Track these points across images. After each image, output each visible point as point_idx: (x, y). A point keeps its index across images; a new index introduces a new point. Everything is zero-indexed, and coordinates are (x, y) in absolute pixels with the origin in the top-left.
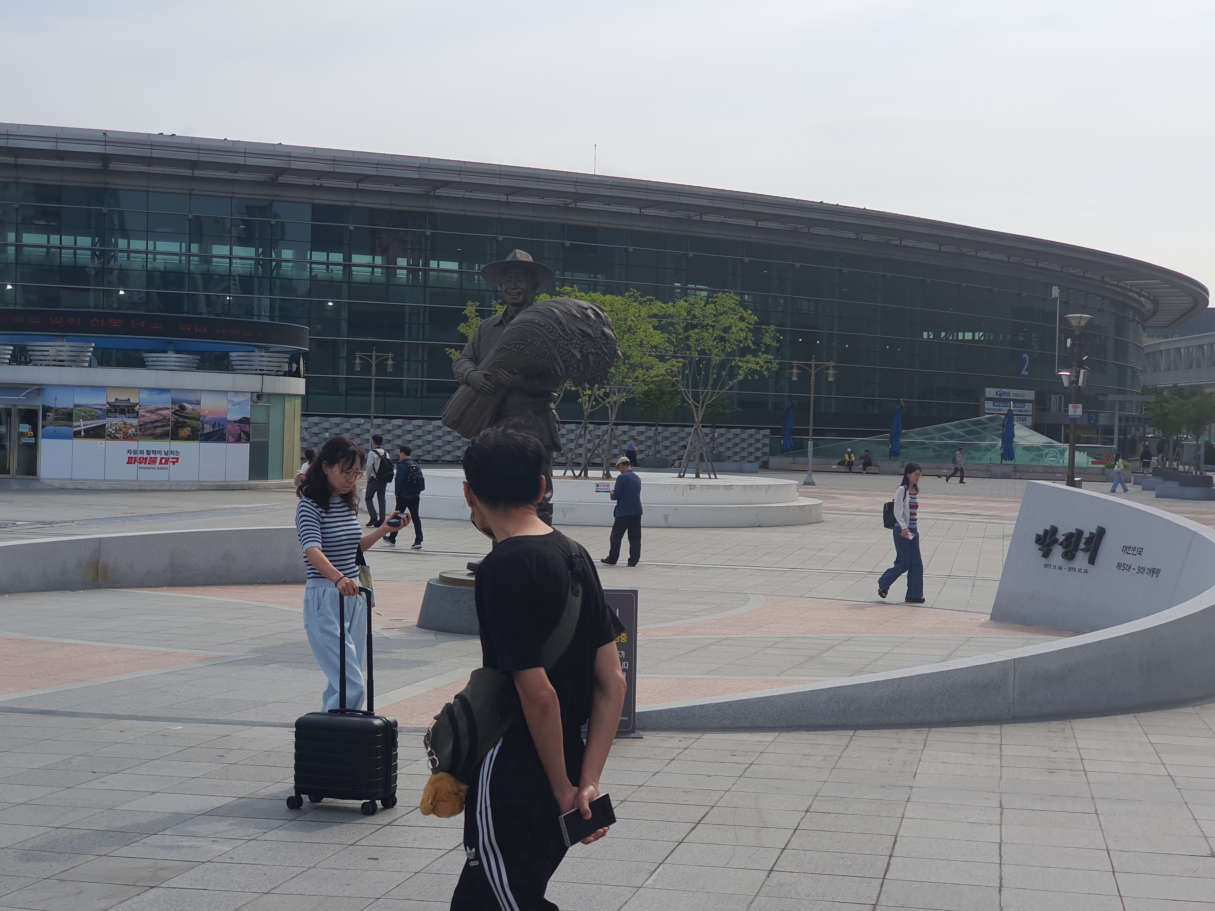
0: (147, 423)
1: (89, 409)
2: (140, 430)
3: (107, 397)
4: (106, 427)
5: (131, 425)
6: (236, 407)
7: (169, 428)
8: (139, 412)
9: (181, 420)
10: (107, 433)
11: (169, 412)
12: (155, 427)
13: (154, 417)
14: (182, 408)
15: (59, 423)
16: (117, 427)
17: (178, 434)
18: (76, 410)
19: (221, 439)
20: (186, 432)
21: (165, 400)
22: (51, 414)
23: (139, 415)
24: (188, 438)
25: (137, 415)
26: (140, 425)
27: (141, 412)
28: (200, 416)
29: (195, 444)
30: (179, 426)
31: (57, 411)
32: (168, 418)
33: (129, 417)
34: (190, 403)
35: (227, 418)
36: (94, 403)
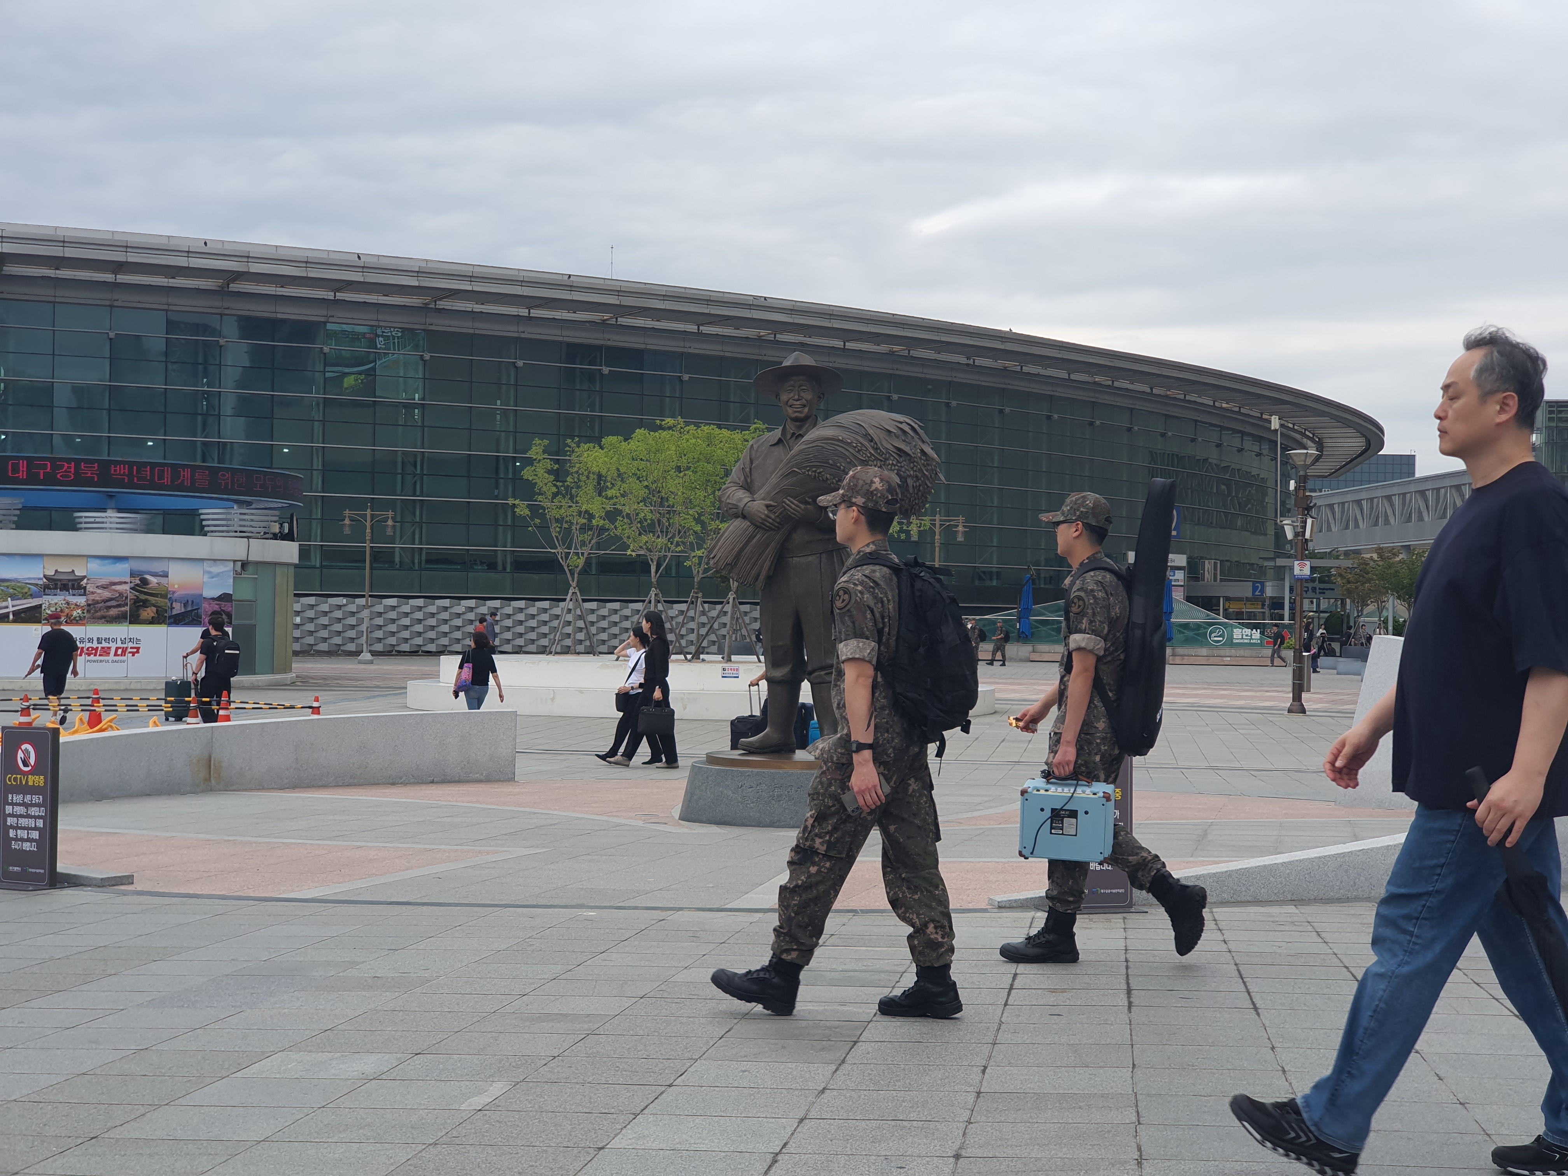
0: (98, 602)
1: (19, 584)
2: (88, 611)
3: (44, 568)
4: (43, 608)
5: (76, 605)
6: (214, 579)
7: (127, 608)
8: (88, 587)
9: (143, 597)
10: (44, 615)
11: (126, 587)
12: (110, 607)
13: (106, 594)
14: (145, 582)
16: (58, 607)
17: (138, 616)
19: (195, 622)
20: (149, 613)
21: (121, 572)
23: (87, 592)
24: (152, 622)
25: (83, 591)
26: (89, 605)
27: (90, 588)
28: (167, 592)
29: (161, 630)
30: (140, 606)
32: (125, 595)
33: (74, 595)
34: (155, 575)
35: (202, 595)
36: (27, 577)
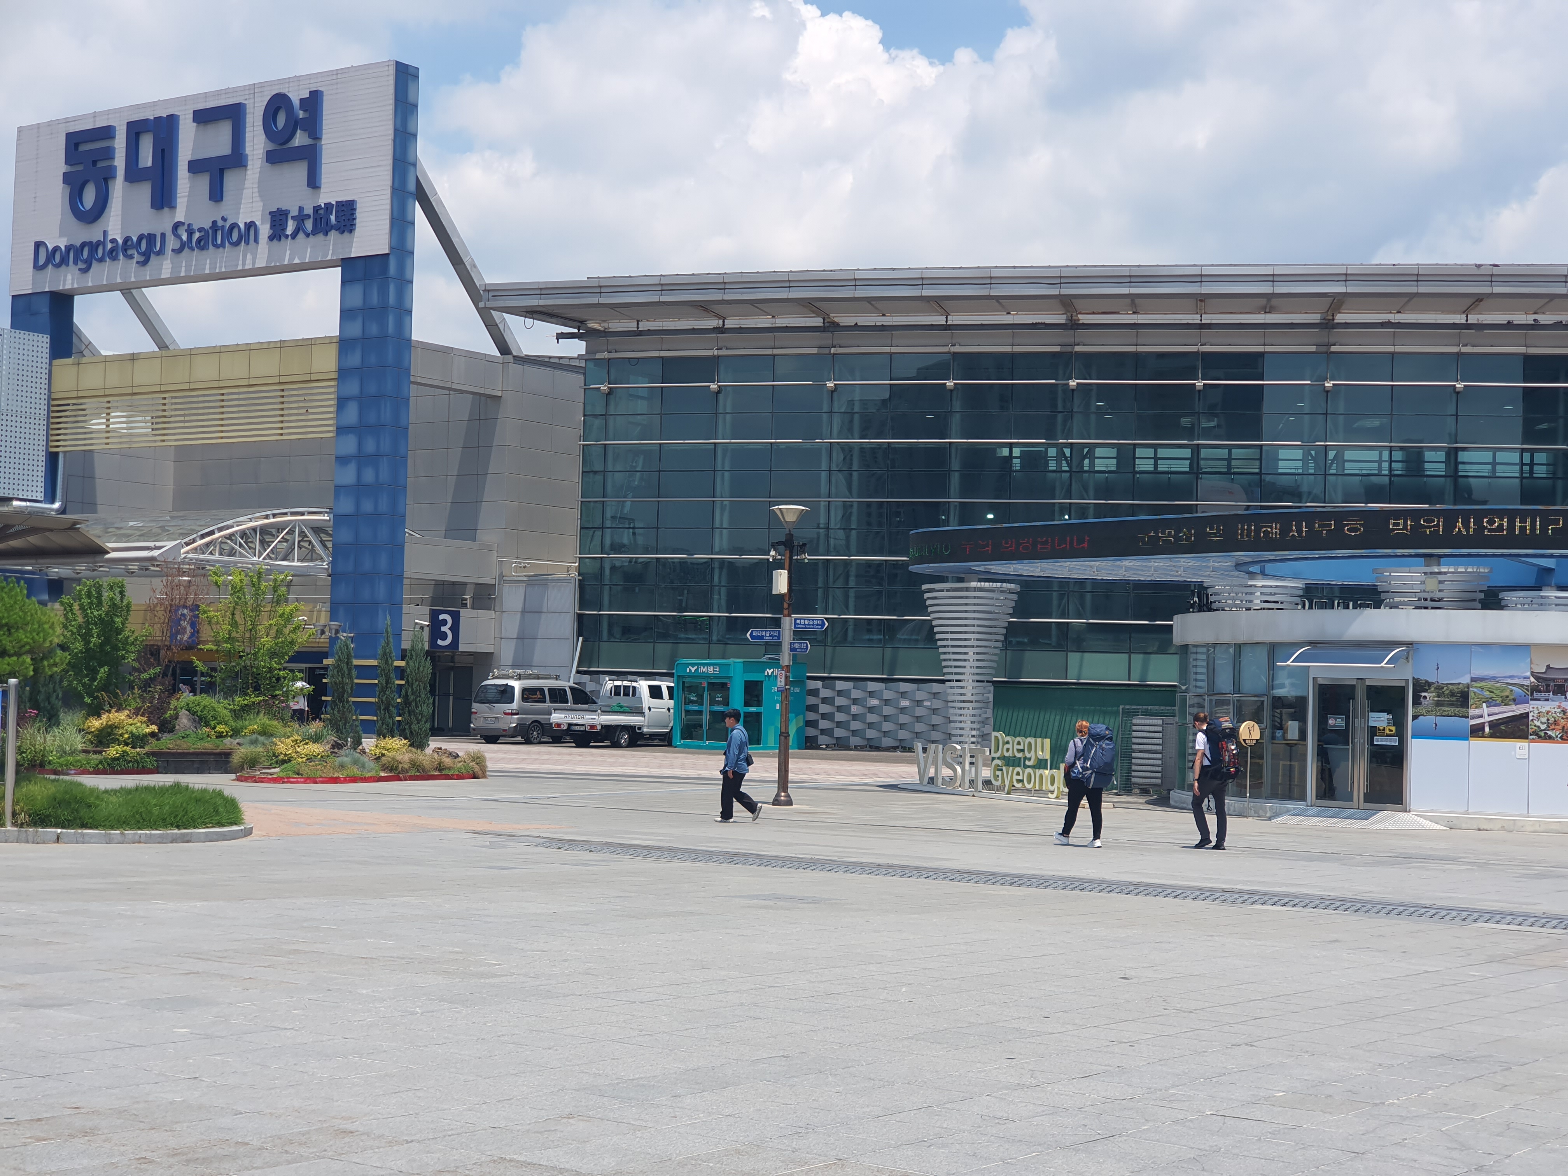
1: (1498, 685)
3: (1531, 663)
4: (1531, 718)
10: (1531, 728)
15: (1445, 711)
16: (1550, 717)
18: (1476, 687)
22: (1429, 696)
31: (1439, 688)
36: (1507, 674)
